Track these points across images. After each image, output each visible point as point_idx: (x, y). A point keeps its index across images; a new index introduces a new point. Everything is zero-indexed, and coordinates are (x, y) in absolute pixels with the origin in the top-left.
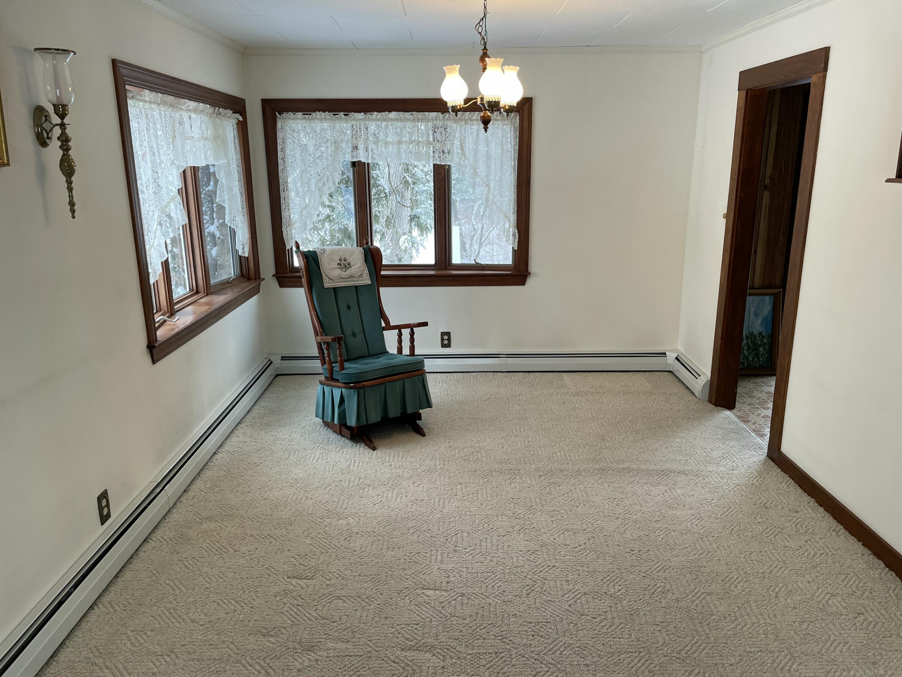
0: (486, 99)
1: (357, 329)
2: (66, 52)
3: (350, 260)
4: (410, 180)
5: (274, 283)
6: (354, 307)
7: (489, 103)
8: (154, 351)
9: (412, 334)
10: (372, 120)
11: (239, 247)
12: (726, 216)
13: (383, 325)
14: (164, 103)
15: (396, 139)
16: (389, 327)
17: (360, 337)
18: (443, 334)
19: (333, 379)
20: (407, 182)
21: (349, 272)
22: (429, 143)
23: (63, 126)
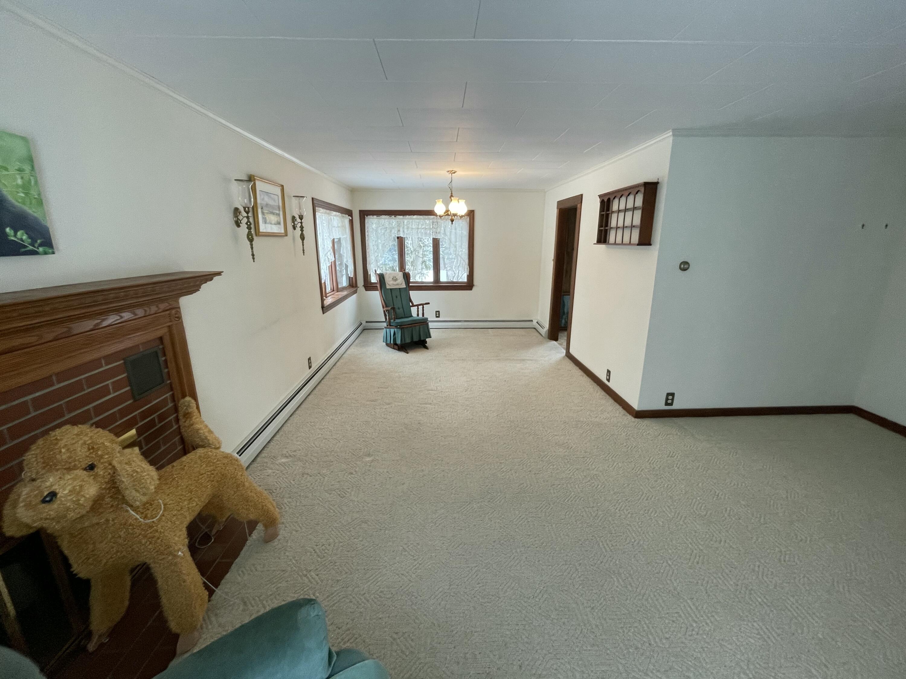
0: (452, 213)
1: (400, 306)
2: (304, 197)
3: (397, 277)
4: (422, 245)
5: (363, 289)
6: (399, 297)
7: (453, 214)
8: (324, 309)
9: (423, 308)
10: (406, 219)
11: (349, 272)
12: (553, 260)
13: (411, 305)
14: (326, 213)
15: (416, 226)
16: (413, 306)
17: (401, 309)
18: (436, 312)
19: (390, 326)
20: (420, 246)
21: (397, 282)
22: (430, 229)
23: (301, 223)
